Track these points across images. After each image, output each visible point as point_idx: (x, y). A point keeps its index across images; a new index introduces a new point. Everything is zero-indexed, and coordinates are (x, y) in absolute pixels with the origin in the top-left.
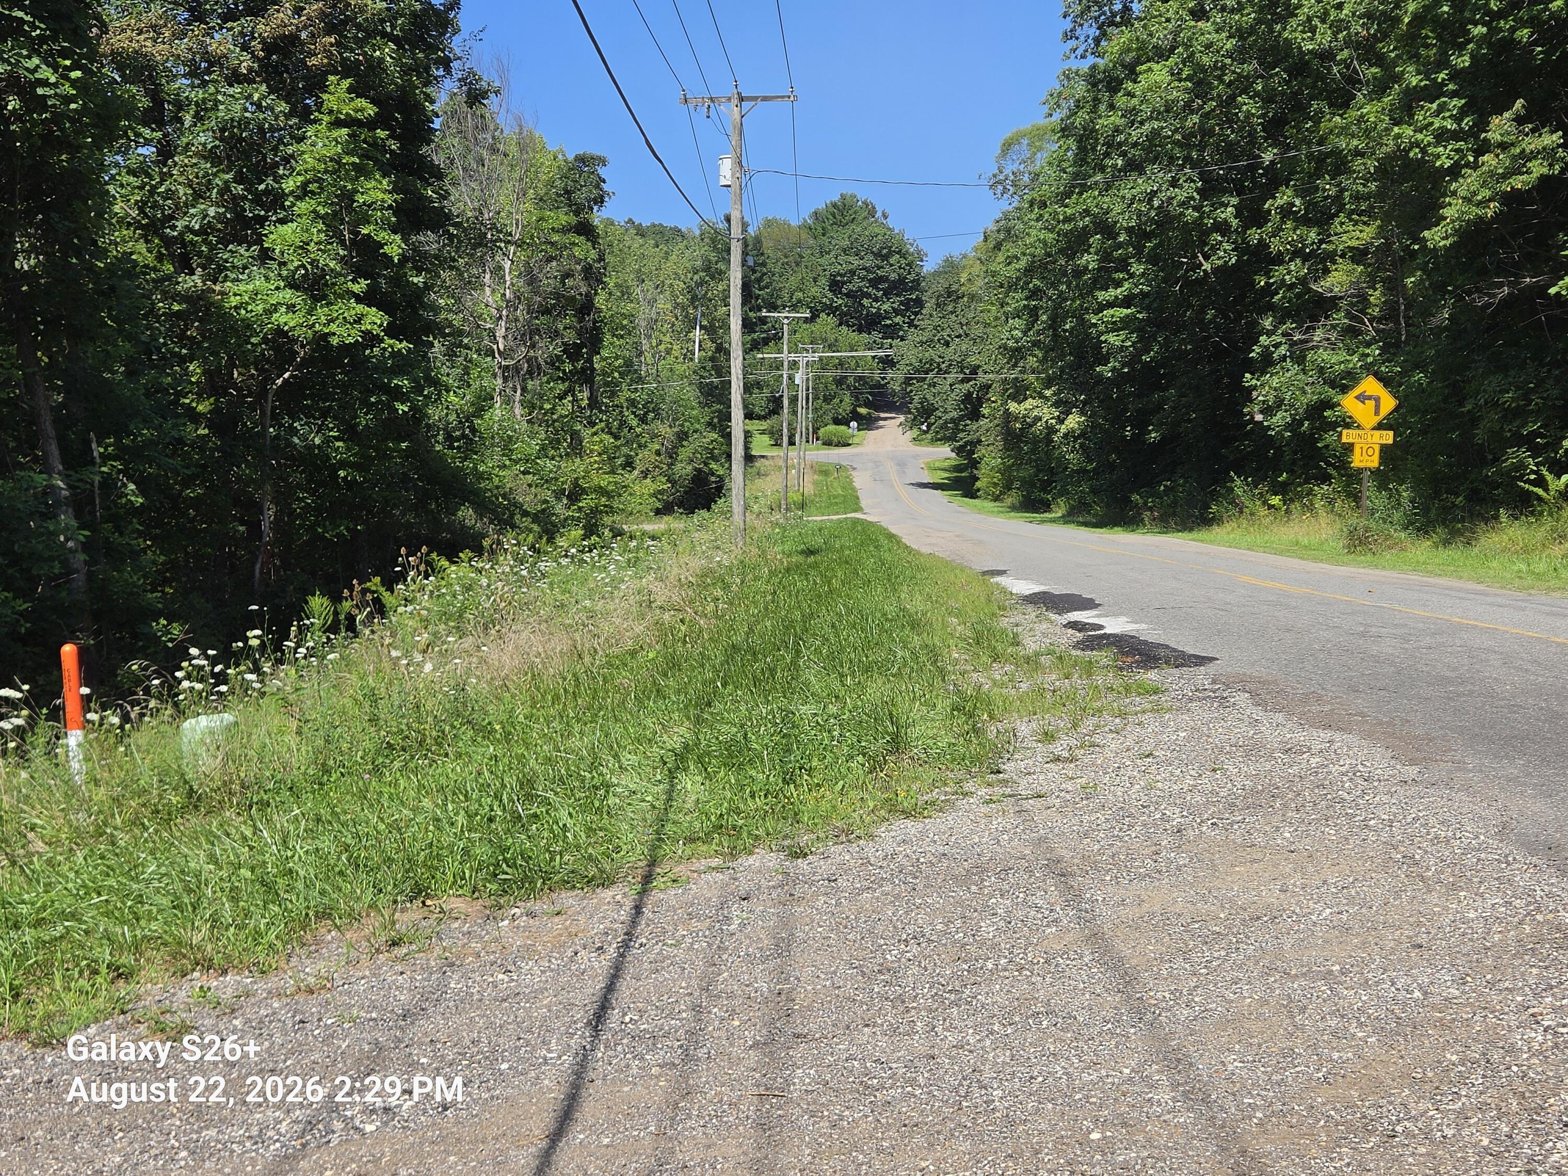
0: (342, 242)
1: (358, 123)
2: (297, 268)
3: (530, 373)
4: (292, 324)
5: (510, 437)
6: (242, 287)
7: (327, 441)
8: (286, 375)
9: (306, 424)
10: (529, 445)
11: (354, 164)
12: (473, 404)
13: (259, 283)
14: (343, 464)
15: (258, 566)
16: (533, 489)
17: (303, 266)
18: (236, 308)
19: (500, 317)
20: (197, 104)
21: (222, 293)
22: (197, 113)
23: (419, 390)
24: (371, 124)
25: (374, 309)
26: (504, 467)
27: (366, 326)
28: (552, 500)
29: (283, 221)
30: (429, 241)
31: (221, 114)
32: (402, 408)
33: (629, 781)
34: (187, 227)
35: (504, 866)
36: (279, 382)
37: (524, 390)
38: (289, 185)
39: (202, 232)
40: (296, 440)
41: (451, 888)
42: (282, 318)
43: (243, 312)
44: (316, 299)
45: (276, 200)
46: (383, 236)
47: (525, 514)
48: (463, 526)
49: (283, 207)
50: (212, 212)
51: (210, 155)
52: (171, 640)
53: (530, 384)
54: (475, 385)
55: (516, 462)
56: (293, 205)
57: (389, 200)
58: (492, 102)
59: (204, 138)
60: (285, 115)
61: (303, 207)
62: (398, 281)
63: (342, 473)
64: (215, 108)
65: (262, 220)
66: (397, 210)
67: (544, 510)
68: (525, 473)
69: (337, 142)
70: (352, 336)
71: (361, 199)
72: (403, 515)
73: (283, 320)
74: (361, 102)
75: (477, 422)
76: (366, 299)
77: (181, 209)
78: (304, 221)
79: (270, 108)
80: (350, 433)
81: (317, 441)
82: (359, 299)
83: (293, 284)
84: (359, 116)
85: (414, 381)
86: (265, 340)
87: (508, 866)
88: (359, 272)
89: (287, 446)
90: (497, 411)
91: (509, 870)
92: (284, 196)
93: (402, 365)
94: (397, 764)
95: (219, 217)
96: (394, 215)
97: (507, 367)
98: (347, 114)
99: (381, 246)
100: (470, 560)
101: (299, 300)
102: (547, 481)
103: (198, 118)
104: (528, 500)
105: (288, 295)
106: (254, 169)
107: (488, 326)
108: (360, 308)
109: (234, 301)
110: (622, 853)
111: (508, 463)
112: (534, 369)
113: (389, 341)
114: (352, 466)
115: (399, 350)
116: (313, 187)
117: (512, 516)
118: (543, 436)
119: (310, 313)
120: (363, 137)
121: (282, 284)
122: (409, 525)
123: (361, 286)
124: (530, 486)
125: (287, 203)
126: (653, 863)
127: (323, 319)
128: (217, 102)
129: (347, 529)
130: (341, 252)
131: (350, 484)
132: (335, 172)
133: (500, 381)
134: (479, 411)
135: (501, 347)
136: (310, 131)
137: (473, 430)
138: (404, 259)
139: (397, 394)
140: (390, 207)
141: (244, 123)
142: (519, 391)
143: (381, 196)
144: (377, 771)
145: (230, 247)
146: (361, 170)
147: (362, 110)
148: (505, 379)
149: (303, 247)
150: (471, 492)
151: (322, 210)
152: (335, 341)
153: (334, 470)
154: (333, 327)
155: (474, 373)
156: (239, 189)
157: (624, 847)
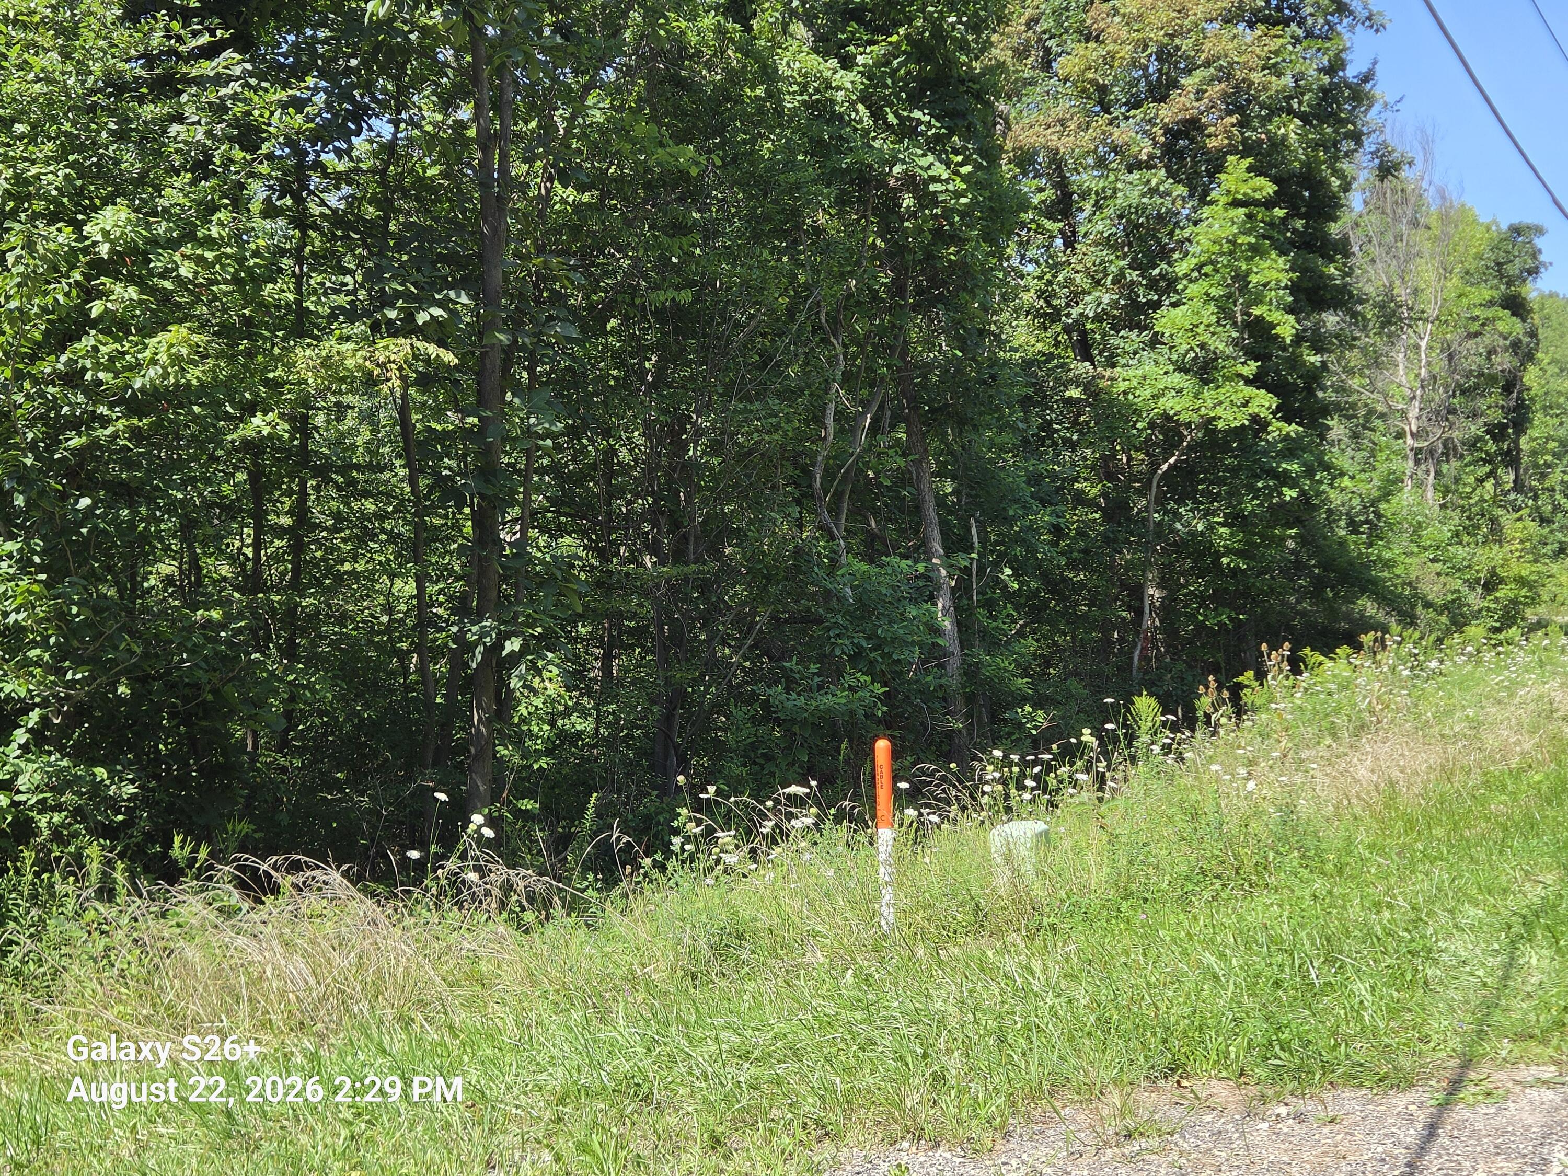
0: (1235, 324)
1: (1256, 203)
2: (1187, 352)
3: (1446, 454)
4: (1178, 408)
5: (1419, 523)
6: (1131, 372)
7: (1211, 528)
8: (1172, 460)
9: (1191, 510)
10: (1440, 532)
11: (1249, 244)
12: (1379, 488)
13: (1148, 368)
14: (1229, 551)
15: (1137, 653)
16: (1442, 578)
17: (1192, 349)
18: (1125, 393)
19: (1414, 397)
20: (1097, 193)
21: (1112, 379)
22: (1097, 202)
23: (1310, 472)
24: (1269, 204)
25: (1263, 391)
26: (1408, 554)
27: (1253, 409)
28: (1465, 590)
29: (1174, 305)
30: (1331, 320)
31: (1118, 202)
32: (1290, 494)
33: (1461, 946)
34: (1081, 314)
35: (1277, 1048)
36: (1165, 467)
37: (1438, 474)
38: (1182, 268)
39: (1098, 318)
40: (1178, 526)
41: (1213, 1068)
42: (1169, 404)
43: (1131, 397)
44: (1206, 382)
45: (1169, 285)
46: (1275, 316)
47: (1428, 605)
48: (1362, 616)
49: (1176, 292)
50: (1106, 299)
51: (1108, 243)
52: (1036, 728)
53: (1445, 468)
54: (1382, 468)
55: (1426, 549)
56: (1186, 288)
57: (1285, 280)
58: (1405, 173)
59: (1101, 226)
60: (1183, 199)
61: (1194, 289)
62: (1295, 362)
63: (1225, 560)
64: (1114, 195)
65: (1156, 305)
66: (1294, 288)
67: (1453, 601)
68: (1433, 561)
69: (1234, 223)
70: (1239, 419)
71: (1254, 279)
72: (1298, 602)
73: (1169, 405)
74: (1261, 181)
75: (1383, 506)
76: (1256, 381)
77: (1075, 297)
78: (1197, 303)
79: (1168, 193)
80: (1236, 520)
81: (1200, 527)
82: (1248, 382)
83: (1182, 368)
84: (1258, 195)
85: (1304, 465)
86: (1152, 425)
87: (1282, 1049)
88: (1252, 354)
89: (1171, 532)
90: (1406, 497)
91: (1281, 1054)
92: (1177, 280)
93: (1292, 449)
94: (1207, 895)
95: (1114, 304)
96: (1291, 294)
97: (1420, 449)
98: (1245, 194)
99: (1273, 326)
100: (1348, 656)
101: (1187, 384)
102: (1459, 570)
103: (1097, 207)
104: (1434, 591)
105: (1177, 379)
106: (1148, 253)
107: (1400, 406)
108: (1250, 391)
109: (1122, 386)
110: (1432, 1044)
111: (1416, 550)
112: (1449, 450)
113: (1276, 424)
114: (1239, 553)
115: (1288, 434)
116: (1208, 269)
117: (1413, 607)
118: (1457, 521)
119: (1196, 396)
120: (1260, 216)
121: (1171, 368)
122: (1303, 614)
123: (1251, 368)
124: (1438, 574)
125: (1180, 287)
126: (1467, 1064)
127: (1210, 403)
128: (1115, 191)
129: (1229, 617)
130: (1235, 335)
131: (1235, 572)
132: (1231, 253)
133: (1411, 463)
134: (1386, 495)
135: (1414, 429)
136: (1206, 211)
137: (1378, 516)
138: (1299, 339)
139: (1285, 479)
140: (1286, 287)
141: (1140, 209)
142: (1432, 474)
143: (1275, 275)
144: (1184, 900)
145: (1122, 333)
146: (1255, 250)
147: (1261, 189)
148: (1417, 462)
149: (1192, 330)
150: (1368, 581)
151: (1214, 292)
152: (1221, 425)
153: (1219, 556)
154: (1219, 411)
155: (1382, 456)
156: (1134, 275)
157: (1435, 1037)
